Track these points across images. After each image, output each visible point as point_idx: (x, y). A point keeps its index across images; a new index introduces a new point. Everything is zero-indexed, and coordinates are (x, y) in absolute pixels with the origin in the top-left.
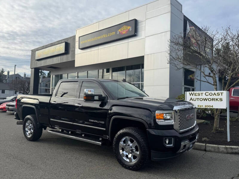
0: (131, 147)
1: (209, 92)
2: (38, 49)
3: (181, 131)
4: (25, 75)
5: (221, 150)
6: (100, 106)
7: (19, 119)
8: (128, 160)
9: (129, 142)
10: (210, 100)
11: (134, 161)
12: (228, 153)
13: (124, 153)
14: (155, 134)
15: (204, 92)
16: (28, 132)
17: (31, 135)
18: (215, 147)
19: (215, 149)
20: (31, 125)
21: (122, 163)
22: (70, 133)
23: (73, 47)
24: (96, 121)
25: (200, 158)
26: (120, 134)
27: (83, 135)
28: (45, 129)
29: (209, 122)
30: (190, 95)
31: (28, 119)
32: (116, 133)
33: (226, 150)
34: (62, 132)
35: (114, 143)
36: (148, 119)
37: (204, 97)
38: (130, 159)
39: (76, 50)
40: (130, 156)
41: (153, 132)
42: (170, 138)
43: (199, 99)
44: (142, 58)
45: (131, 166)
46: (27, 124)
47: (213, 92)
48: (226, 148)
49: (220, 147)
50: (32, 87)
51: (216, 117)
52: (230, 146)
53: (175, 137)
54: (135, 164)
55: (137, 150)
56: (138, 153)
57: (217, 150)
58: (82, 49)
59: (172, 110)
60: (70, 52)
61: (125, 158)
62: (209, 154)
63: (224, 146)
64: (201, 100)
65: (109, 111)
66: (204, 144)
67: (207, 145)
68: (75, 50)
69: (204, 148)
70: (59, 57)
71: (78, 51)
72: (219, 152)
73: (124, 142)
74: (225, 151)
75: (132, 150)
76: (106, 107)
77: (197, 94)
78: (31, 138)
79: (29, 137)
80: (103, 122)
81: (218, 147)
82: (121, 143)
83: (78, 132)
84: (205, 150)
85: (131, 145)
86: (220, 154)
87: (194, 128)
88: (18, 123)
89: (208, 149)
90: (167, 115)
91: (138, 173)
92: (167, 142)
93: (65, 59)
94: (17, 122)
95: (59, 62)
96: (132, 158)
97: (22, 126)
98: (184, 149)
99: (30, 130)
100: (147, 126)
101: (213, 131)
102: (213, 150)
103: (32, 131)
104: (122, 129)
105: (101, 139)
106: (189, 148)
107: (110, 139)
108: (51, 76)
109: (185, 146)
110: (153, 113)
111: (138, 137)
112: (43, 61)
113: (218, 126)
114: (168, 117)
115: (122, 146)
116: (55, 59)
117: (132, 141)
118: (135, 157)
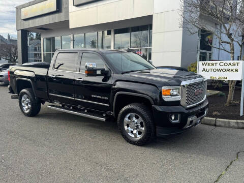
0: (136, 123)
1: (224, 62)
2: (23, 6)
3: (188, 106)
4: (9, 36)
5: (232, 124)
6: (103, 80)
7: (13, 93)
8: (133, 136)
9: (134, 119)
10: (224, 70)
11: (139, 137)
12: (239, 128)
13: (129, 128)
14: (160, 110)
15: (219, 62)
16: (24, 106)
17: (28, 110)
18: (225, 122)
19: (225, 124)
20: (27, 99)
21: (128, 138)
22: (71, 108)
23: (66, 4)
24: (99, 97)
25: (209, 133)
26: (125, 110)
27: (86, 111)
28: (43, 104)
29: (224, 94)
30: (203, 65)
31: (25, 93)
32: (121, 109)
33: (238, 125)
34: (63, 107)
35: (119, 119)
36: (154, 95)
37: (218, 67)
38: (135, 134)
39: (70, 7)
40: (135, 132)
41: (159, 108)
42: (176, 114)
43: (212, 70)
44: (150, 18)
45: (136, 141)
46: (23, 99)
47: (228, 62)
48: (238, 123)
49: (231, 122)
50: (21, 53)
51: (231, 89)
52: (242, 121)
53: (182, 113)
54: (140, 139)
55: (142, 126)
56: (143, 129)
57: (227, 125)
58: (78, 6)
59: (179, 85)
60: (63, 10)
61: (130, 134)
62: (218, 129)
63: (235, 121)
64: (215, 70)
65: (113, 87)
66: (215, 119)
67: (218, 119)
68: (68, 7)
69: (214, 123)
70: (50, 16)
71: (72, 8)
72: (229, 127)
73: (129, 118)
74: (236, 126)
75: (137, 126)
76: (110, 82)
77: (211, 64)
78: (29, 113)
79: (27, 112)
80: (106, 98)
81: (229, 122)
82: (126, 119)
83: (80, 107)
84: (215, 125)
85: (136, 121)
86: (230, 129)
87: (203, 103)
88: (13, 98)
89: (218, 124)
90: (174, 90)
91: (143, 148)
92: (173, 118)
93: (57, 18)
94: (12, 96)
95: (51, 22)
96: (137, 133)
97: (18, 100)
98: (190, 124)
99: (27, 105)
100: (152, 102)
101: (227, 104)
102: (223, 125)
103: (30, 106)
104: (126, 104)
105: (104, 115)
106: (196, 124)
107: (114, 115)
108: (42, 39)
109: (191, 122)
110: (160, 89)
111: (144, 113)
112: (30, 21)
113: (232, 99)
114: (175, 93)
115: (127, 123)
116: (45, 18)
117: (137, 118)
118: (140, 133)
